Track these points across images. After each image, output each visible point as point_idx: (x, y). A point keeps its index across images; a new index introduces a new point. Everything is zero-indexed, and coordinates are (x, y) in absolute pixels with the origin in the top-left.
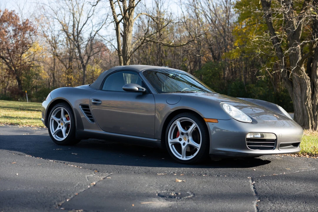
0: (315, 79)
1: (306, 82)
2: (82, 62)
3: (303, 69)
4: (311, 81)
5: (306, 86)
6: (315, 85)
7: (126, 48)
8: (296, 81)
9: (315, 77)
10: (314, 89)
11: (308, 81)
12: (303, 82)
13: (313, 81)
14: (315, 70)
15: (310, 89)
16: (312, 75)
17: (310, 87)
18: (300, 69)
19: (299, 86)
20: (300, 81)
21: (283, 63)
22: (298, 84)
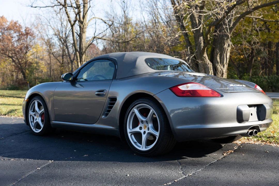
0: (216, 64)
1: (208, 67)
2: (70, 58)
3: (206, 56)
4: (213, 66)
5: (209, 70)
6: (216, 68)
7: (82, 45)
8: (201, 66)
9: (216, 62)
10: (216, 72)
11: (211, 66)
12: (207, 67)
13: (215, 66)
14: (216, 56)
15: (213, 72)
16: (214, 61)
17: (212, 70)
18: (203, 56)
19: (204, 70)
20: (204, 66)
21: (188, 52)
22: (203, 69)
